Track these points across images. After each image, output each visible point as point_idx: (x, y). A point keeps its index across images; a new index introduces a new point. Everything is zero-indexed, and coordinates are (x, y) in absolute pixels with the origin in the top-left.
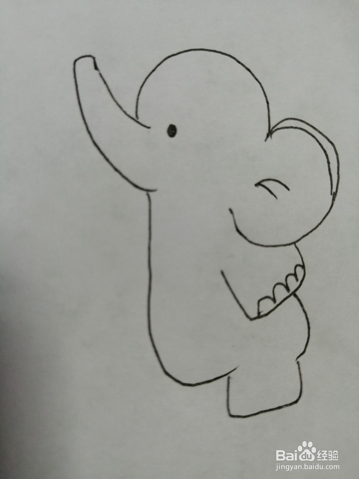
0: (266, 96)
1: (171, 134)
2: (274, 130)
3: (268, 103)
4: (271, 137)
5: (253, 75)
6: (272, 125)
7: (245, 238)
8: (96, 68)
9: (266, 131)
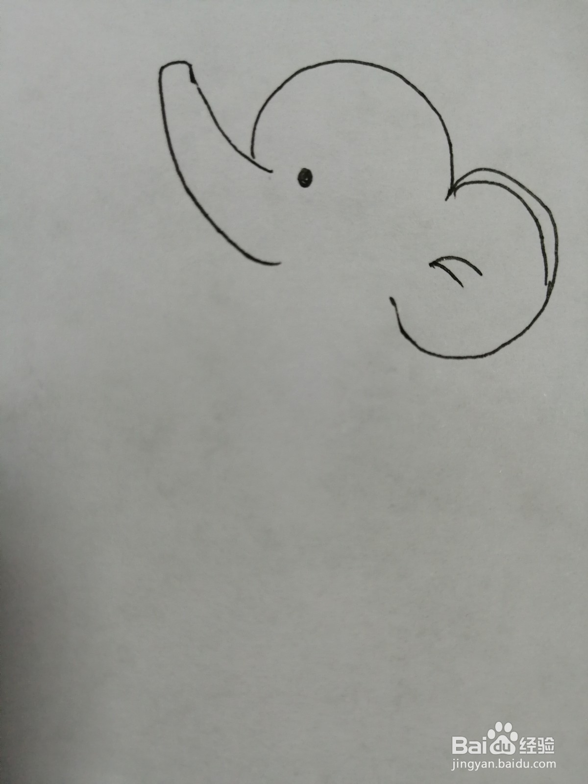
0: (447, 135)
1: (304, 182)
2: (458, 184)
3: (450, 145)
4: (455, 195)
5: (429, 102)
6: (457, 177)
7: (414, 343)
8: (193, 80)
9: (448, 186)
